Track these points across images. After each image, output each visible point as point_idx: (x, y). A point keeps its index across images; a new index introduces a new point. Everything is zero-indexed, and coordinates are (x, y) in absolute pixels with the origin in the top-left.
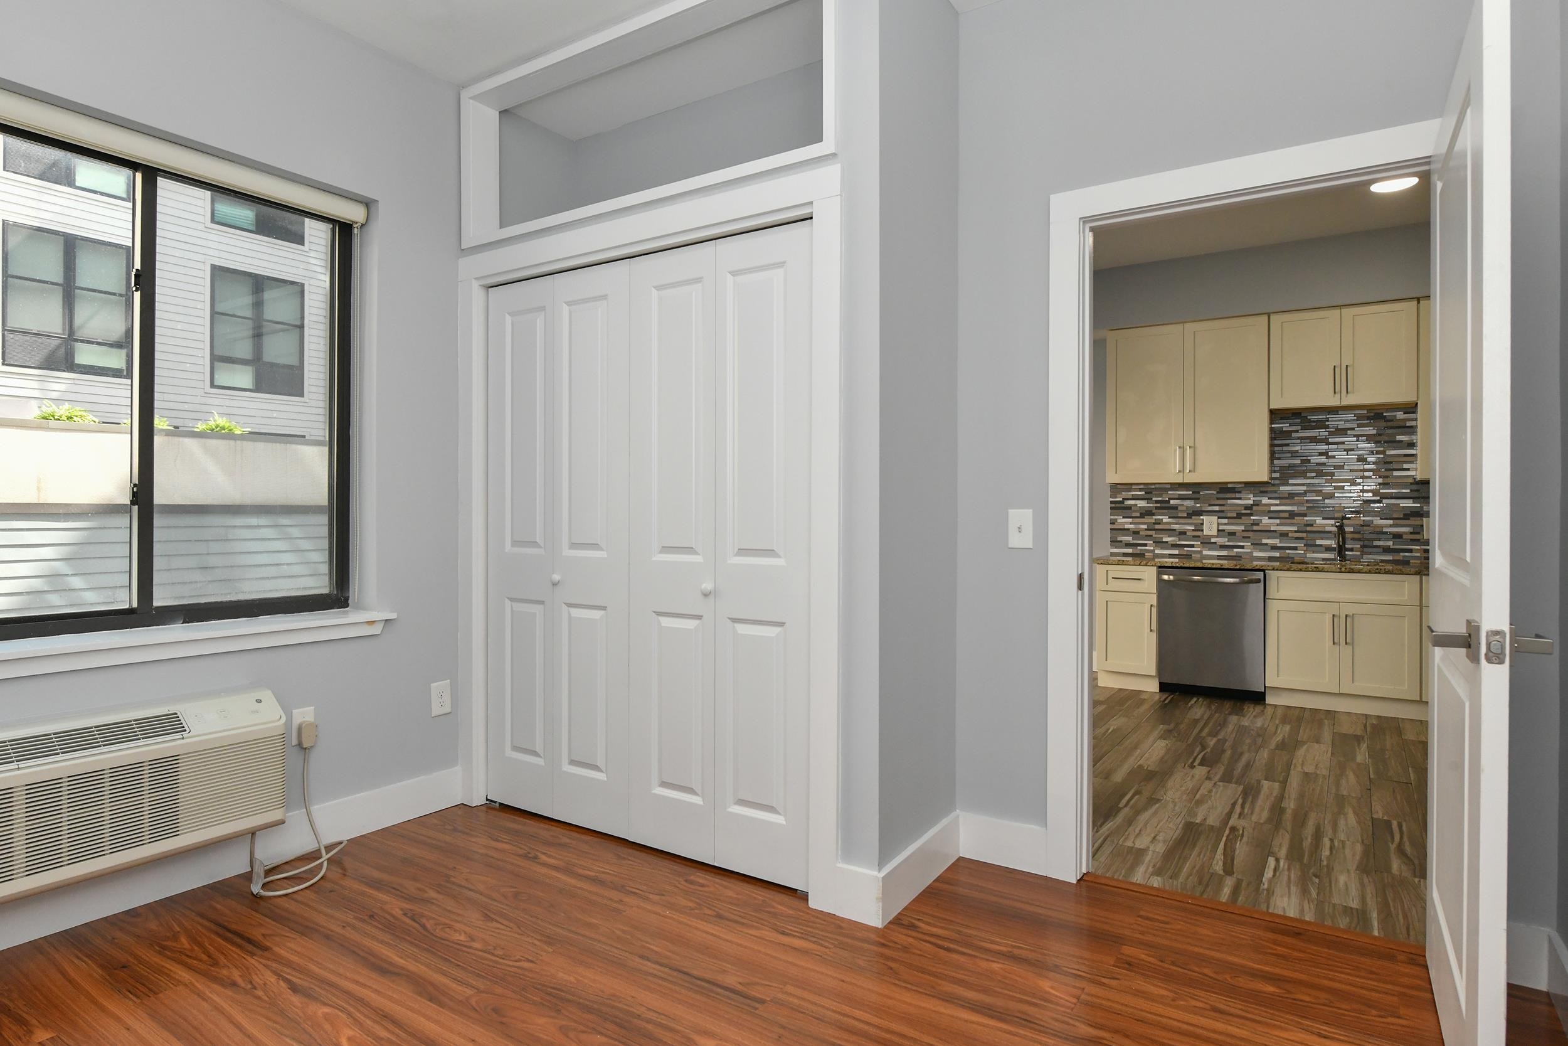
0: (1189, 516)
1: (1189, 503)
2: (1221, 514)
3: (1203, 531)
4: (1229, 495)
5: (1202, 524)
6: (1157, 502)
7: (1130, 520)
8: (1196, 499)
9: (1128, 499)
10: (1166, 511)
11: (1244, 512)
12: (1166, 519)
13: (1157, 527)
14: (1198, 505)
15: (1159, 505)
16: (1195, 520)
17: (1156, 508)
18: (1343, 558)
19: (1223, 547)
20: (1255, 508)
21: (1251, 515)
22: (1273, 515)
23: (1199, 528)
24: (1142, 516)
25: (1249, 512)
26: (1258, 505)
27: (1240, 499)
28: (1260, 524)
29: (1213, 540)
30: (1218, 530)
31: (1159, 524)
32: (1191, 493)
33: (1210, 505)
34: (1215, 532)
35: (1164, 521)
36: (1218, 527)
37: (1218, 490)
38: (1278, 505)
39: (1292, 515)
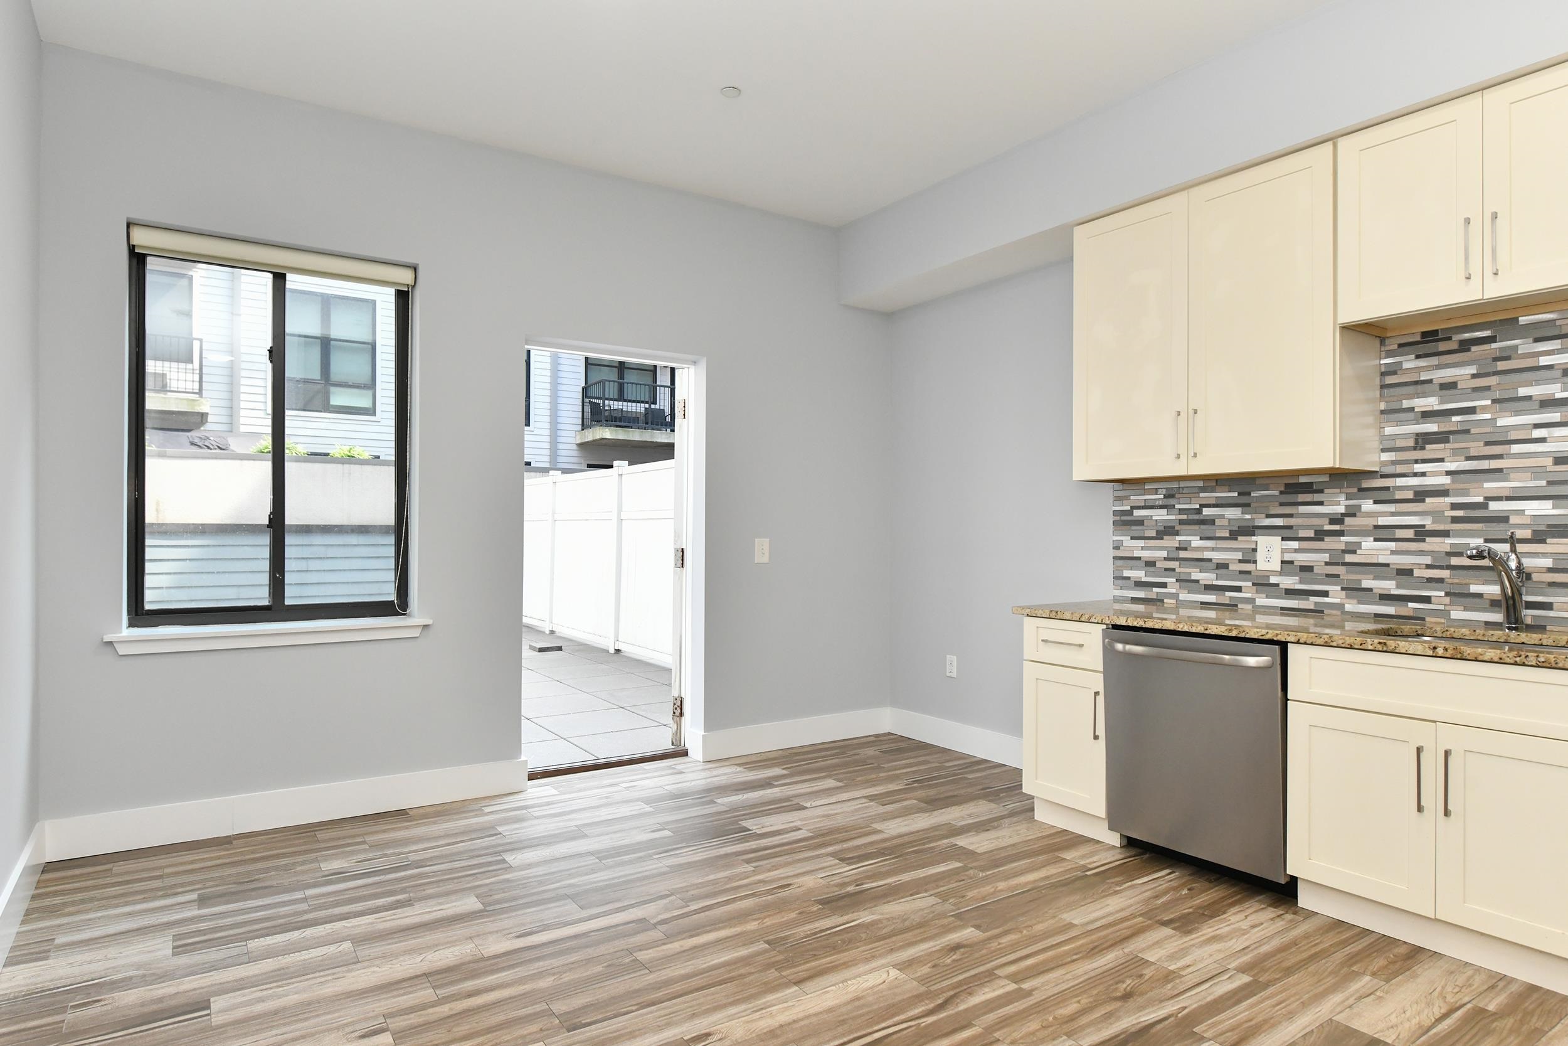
0: (1234, 535)
1: (1233, 513)
2: (1287, 533)
3: (1255, 562)
4: (1301, 498)
5: (1255, 550)
6: (1181, 511)
7: (1143, 542)
8: (1245, 506)
9: (1139, 508)
10: (1196, 527)
11: (1327, 527)
12: (1196, 542)
13: (1182, 554)
14: (1248, 517)
15: (1185, 517)
16: (1244, 542)
17: (1181, 522)
18: (1514, 620)
19: (1290, 593)
20: (1348, 520)
21: (1341, 533)
22: (1382, 533)
23: (1250, 557)
24: (1160, 536)
25: (1337, 527)
26: (1354, 515)
27: (1321, 503)
28: (1358, 552)
29: (1273, 580)
30: (1282, 562)
31: (1186, 549)
32: (1236, 494)
33: (1268, 516)
34: (1277, 567)
35: (1194, 544)
36: (1282, 556)
37: (1283, 489)
38: (1393, 514)
39: (1421, 534)
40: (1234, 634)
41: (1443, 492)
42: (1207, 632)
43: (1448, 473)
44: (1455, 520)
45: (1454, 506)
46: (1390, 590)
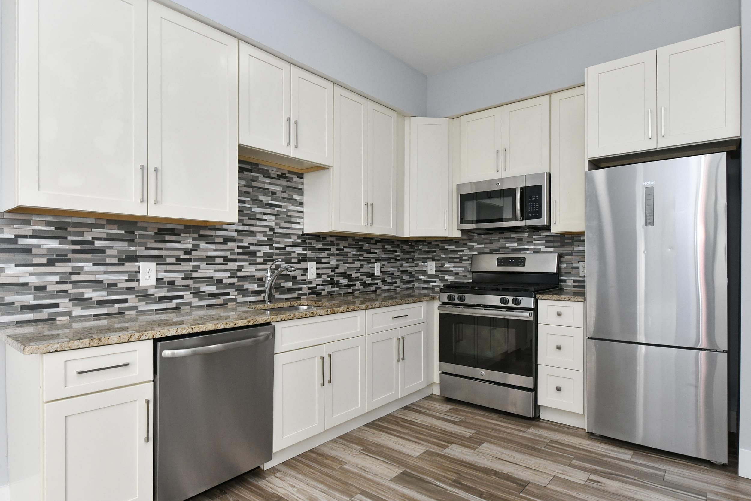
0: (121, 262)
1: (123, 246)
2: (160, 261)
3: (138, 280)
4: (168, 238)
5: (138, 272)
6: (75, 242)
7: (30, 269)
8: (131, 241)
9: (25, 237)
10: (89, 256)
11: (183, 257)
12: (88, 267)
13: (75, 278)
14: (132, 249)
15: (78, 247)
16: (129, 267)
17: (75, 251)
19: (162, 299)
20: (194, 253)
21: (189, 260)
22: (210, 260)
23: (134, 277)
24: (51, 262)
25: (187, 257)
26: (196, 250)
27: (179, 242)
28: (199, 271)
29: (150, 292)
30: (157, 279)
31: (78, 273)
32: (123, 232)
33: (147, 249)
34: (153, 282)
35: (86, 269)
36: (157, 276)
37: (156, 231)
38: (215, 250)
39: (227, 260)
40: (251, 324)
41: (233, 240)
42: (236, 326)
43: (236, 231)
44: (239, 254)
45: (239, 247)
46: (213, 291)
